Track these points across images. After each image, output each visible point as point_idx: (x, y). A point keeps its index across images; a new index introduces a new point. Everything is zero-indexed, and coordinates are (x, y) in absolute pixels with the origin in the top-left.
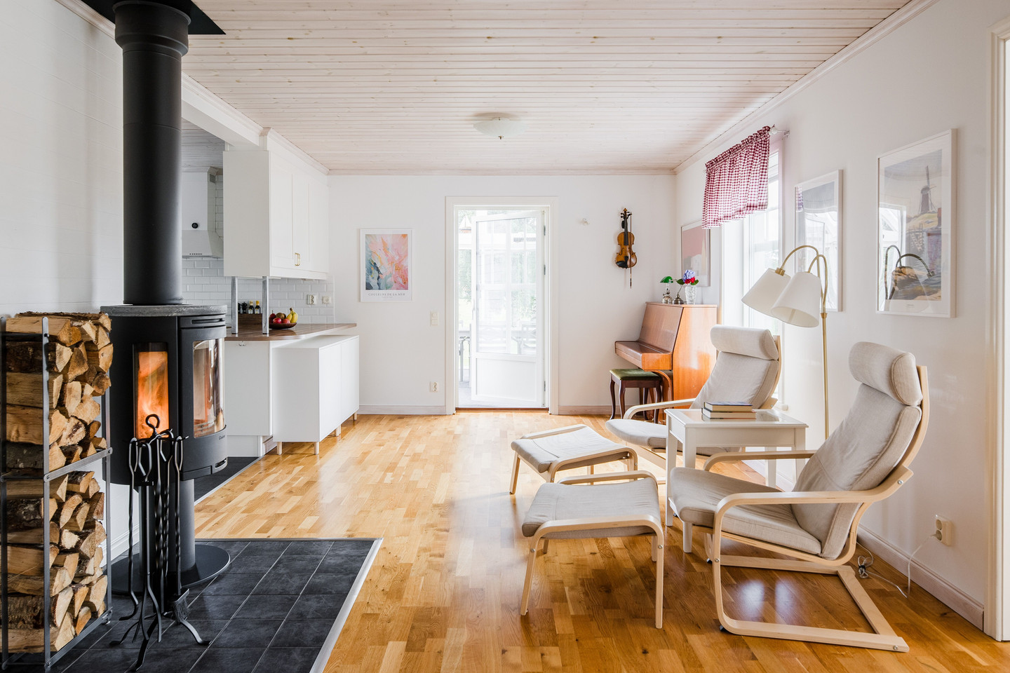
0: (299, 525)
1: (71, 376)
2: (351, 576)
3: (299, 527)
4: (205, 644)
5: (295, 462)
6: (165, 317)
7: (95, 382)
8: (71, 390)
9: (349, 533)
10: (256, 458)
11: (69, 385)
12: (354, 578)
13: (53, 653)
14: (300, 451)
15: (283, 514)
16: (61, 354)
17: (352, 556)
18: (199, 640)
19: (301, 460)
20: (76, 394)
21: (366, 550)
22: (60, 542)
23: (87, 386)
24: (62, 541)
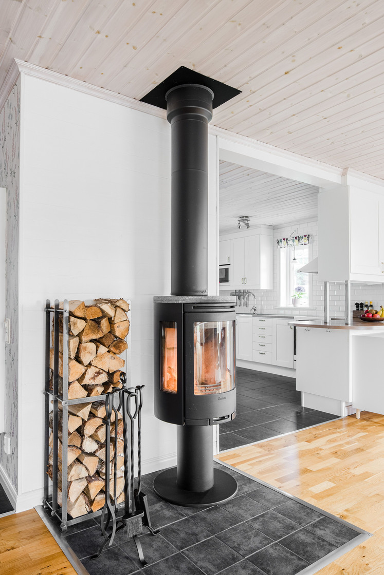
0: (312, 486)
1: (84, 339)
2: (303, 563)
3: (309, 489)
4: (143, 563)
5: (364, 428)
6: (174, 303)
7: (113, 345)
8: (85, 348)
9: (345, 513)
10: (339, 417)
11: (83, 345)
12: (303, 567)
13: (70, 518)
14: (376, 420)
15: (310, 471)
16: (75, 324)
17: (323, 540)
18: (142, 557)
19: (369, 428)
20: (91, 351)
21: (344, 540)
22: (81, 447)
23: (101, 347)
24: (83, 446)
